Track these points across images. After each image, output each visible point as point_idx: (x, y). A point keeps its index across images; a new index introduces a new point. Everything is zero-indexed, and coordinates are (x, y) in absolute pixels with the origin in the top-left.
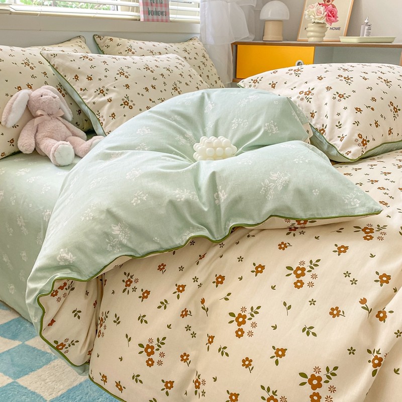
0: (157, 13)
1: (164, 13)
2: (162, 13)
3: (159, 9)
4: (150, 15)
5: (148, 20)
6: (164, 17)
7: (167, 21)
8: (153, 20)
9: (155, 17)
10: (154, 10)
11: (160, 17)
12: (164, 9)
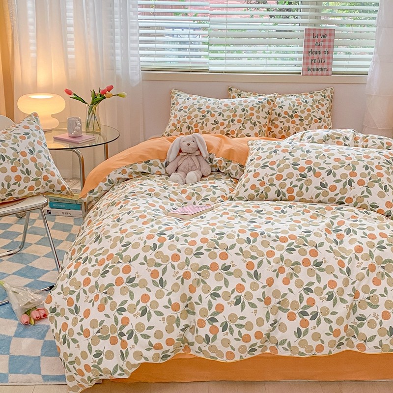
0: (317, 70)
1: (325, 70)
2: (323, 70)
3: (320, 66)
4: (310, 71)
5: (307, 75)
6: (325, 72)
7: (327, 75)
8: (312, 75)
9: (314, 72)
10: (314, 67)
11: (320, 73)
12: (325, 67)
